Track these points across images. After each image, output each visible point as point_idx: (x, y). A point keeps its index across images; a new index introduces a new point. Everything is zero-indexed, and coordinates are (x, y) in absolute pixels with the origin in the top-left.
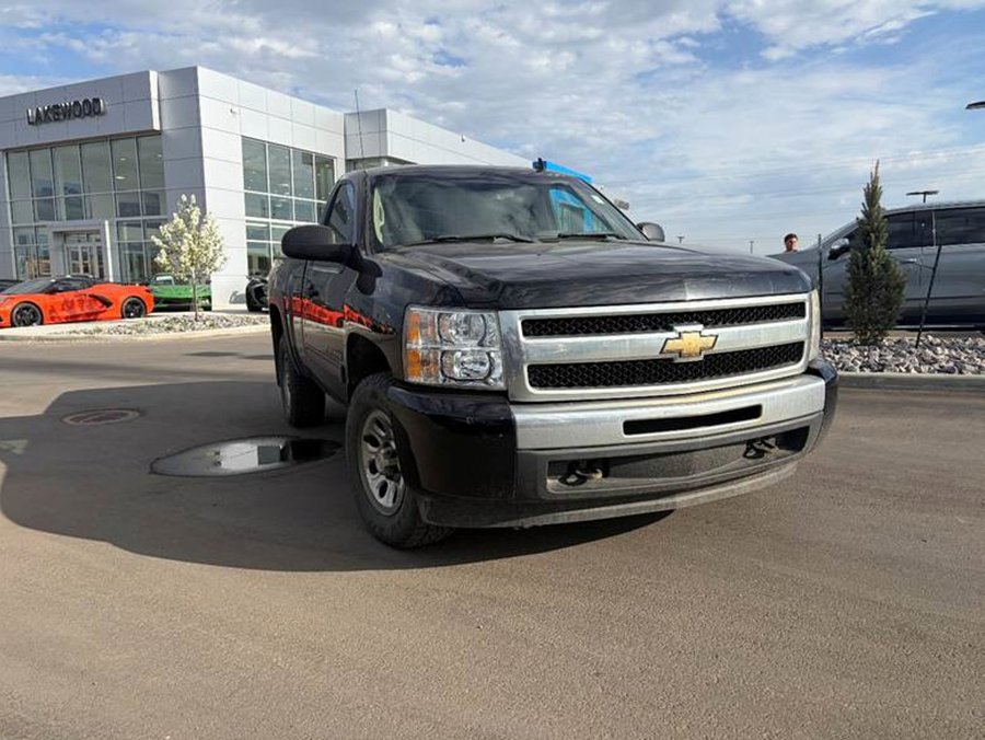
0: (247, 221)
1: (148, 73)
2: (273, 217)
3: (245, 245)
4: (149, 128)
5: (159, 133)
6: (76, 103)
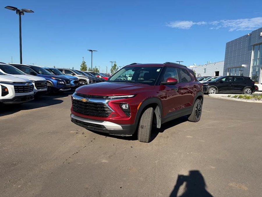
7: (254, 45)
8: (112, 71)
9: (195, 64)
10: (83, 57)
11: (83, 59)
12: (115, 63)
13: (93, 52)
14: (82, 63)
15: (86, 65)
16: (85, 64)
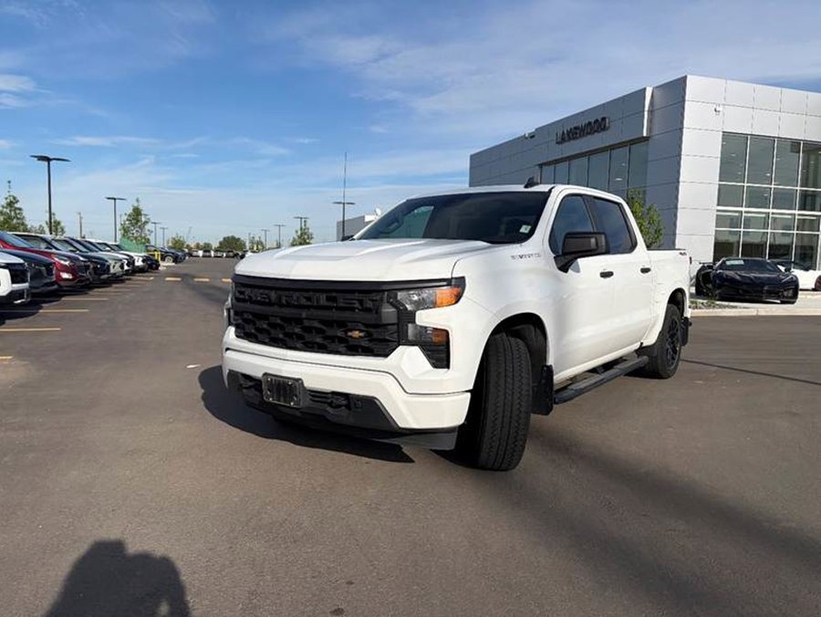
0: (718, 211)
1: (645, 89)
2: (746, 207)
3: (714, 233)
4: (640, 136)
5: (646, 139)
6: (590, 123)
7: (541, 166)
8: (126, 231)
9: (379, 211)
10: (9, 182)
11: (10, 187)
12: (136, 205)
13: (51, 163)
14: (4, 202)
15: (20, 209)
16: (17, 205)
